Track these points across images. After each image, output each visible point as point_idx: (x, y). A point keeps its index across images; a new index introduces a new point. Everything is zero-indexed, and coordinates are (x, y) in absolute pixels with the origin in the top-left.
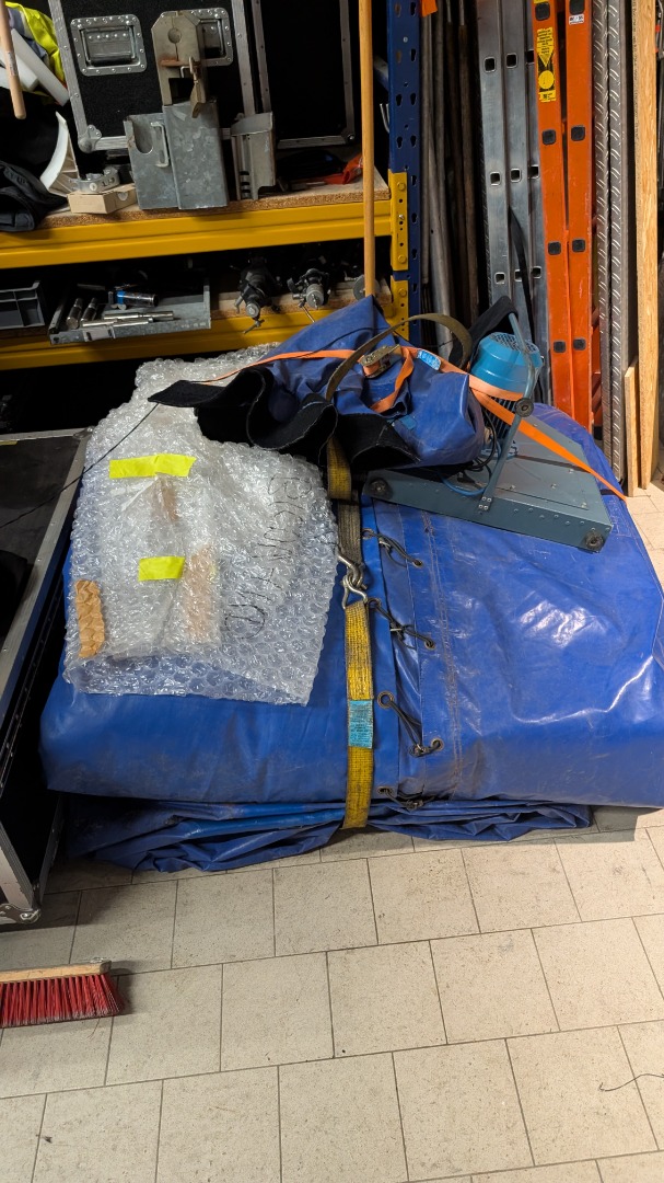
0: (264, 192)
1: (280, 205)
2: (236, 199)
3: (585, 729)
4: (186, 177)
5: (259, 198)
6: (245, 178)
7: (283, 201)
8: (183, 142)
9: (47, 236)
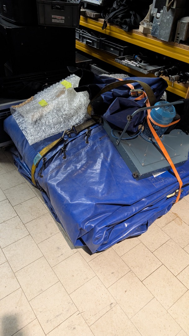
0: (182, 42)
1: (184, 48)
2: (174, 41)
3: (63, 202)
4: (162, 29)
5: (180, 43)
6: (178, 36)
7: (185, 47)
8: (165, 18)
9: (131, 35)
